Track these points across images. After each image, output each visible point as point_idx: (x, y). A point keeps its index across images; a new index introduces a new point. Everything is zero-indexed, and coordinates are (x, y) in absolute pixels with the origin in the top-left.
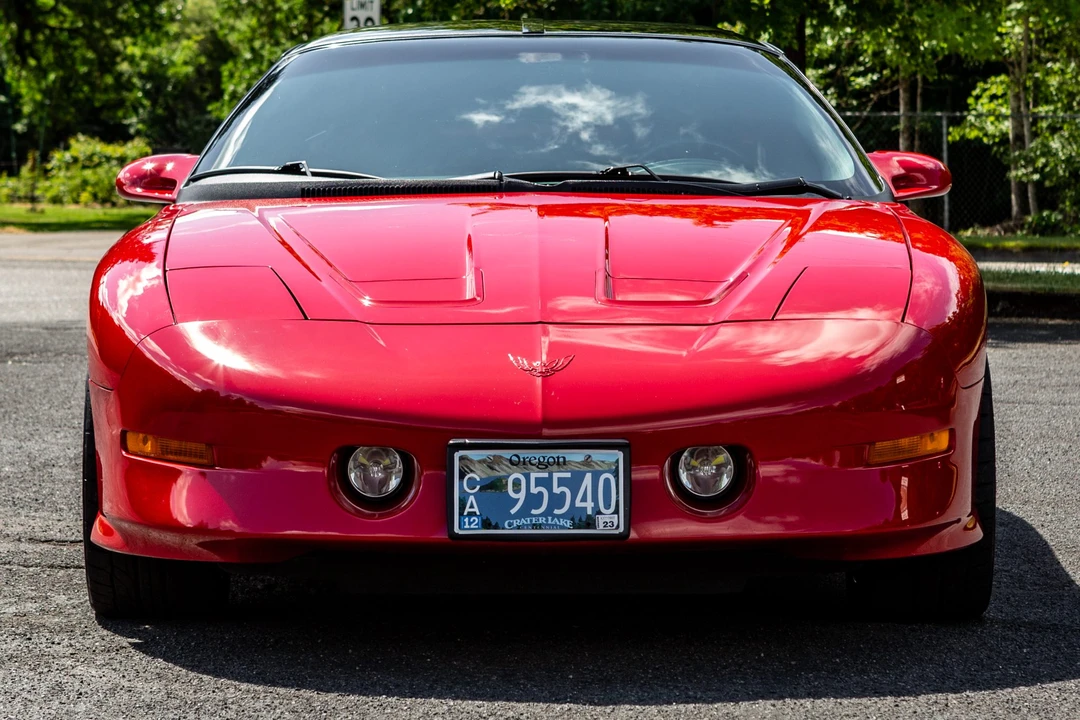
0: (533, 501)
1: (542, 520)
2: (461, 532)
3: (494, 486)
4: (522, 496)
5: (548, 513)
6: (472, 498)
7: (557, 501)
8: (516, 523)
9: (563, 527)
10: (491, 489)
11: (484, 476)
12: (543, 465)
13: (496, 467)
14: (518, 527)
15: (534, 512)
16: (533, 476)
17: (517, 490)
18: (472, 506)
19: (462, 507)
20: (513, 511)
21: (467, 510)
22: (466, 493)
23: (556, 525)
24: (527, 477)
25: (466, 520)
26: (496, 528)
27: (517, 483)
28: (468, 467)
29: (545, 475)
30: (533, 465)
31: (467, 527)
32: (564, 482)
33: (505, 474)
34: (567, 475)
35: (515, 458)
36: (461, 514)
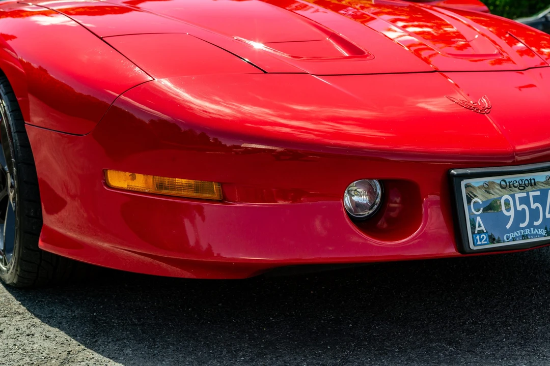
0: (520, 216)
1: (527, 232)
2: (475, 248)
3: (491, 207)
4: (511, 213)
5: (530, 225)
6: (479, 219)
7: (534, 214)
8: (511, 236)
9: (541, 236)
10: (491, 209)
11: (484, 200)
12: (522, 187)
13: (491, 191)
14: (514, 239)
15: (522, 225)
16: (517, 196)
17: (508, 210)
18: (480, 226)
19: (473, 227)
20: (508, 226)
21: (477, 229)
22: (473, 213)
23: (537, 234)
24: (513, 197)
25: (478, 237)
26: (499, 242)
27: (507, 203)
28: (472, 193)
29: (524, 195)
30: (515, 187)
31: (479, 243)
32: (536, 199)
33: (498, 196)
34: (538, 193)
35: (503, 183)
36: (473, 233)
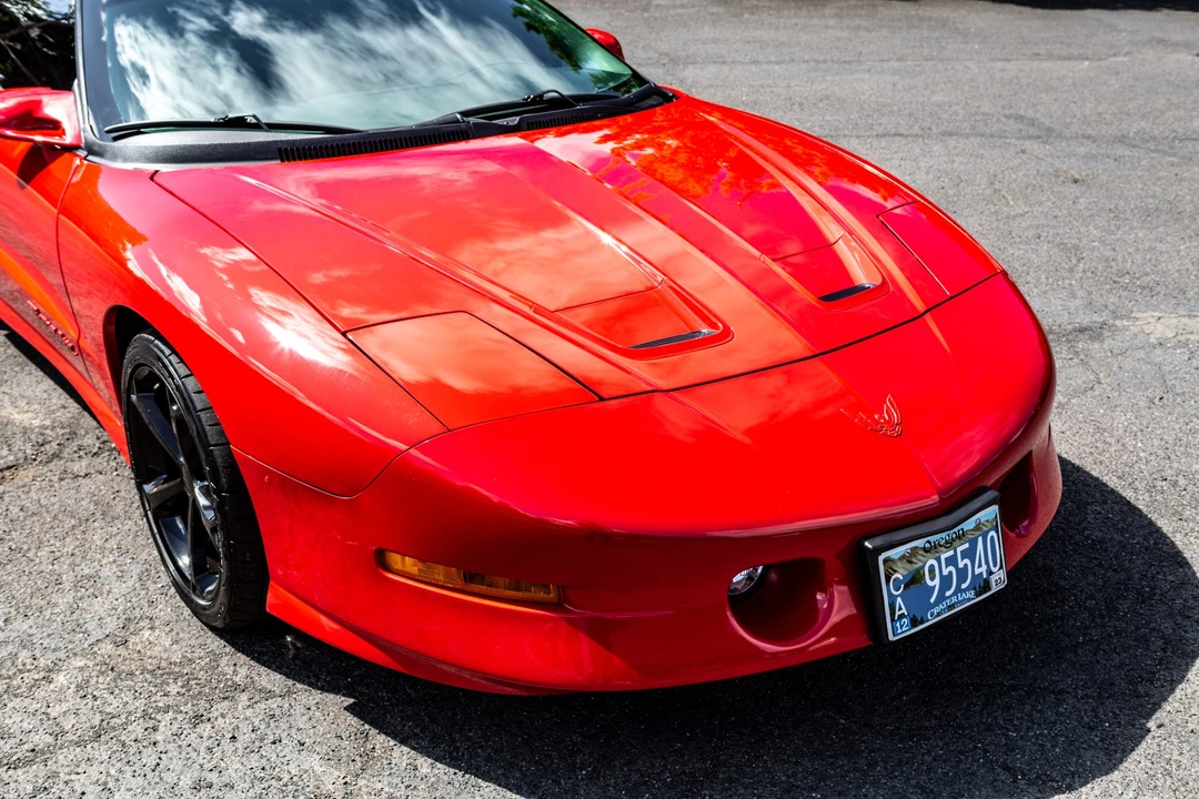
0: (945, 582)
1: (954, 599)
2: (897, 638)
3: (915, 579)
4: (937, 582)
5: (958, 590)
6: (899, 599)
7: (962, 574)
8: (936, 611)
9: (969, 600)
10: (913, 584)
11: (905, 573)
12: (949, 544)
13: (914, 560)
14: (938, 614)
15: (948, 594)
16: (943, 557)
17: (932, 579)
18: (900, 609)
19: (893, 614)
20: (932, 600)
21: (898, 613)
22: (892, 594)
23: (964, 599)
24: (938, 560)
25: (898, 624)
26: (922, 622)
27: (932, 570)
28: (892, 569)
29: (951, 553)
30: (941, 546)
31: (899, 631)
32: (965, 554)
33: (921, 564)
34: (967, 545)
35: (928, 545)
36: (893, 620)
